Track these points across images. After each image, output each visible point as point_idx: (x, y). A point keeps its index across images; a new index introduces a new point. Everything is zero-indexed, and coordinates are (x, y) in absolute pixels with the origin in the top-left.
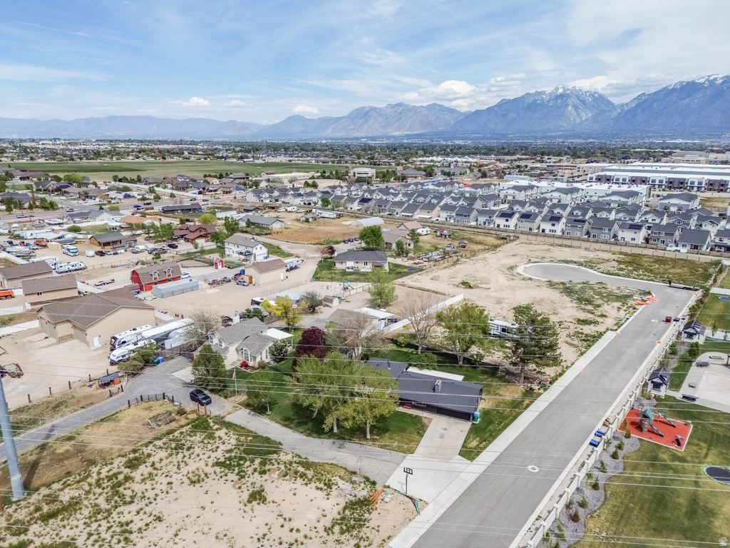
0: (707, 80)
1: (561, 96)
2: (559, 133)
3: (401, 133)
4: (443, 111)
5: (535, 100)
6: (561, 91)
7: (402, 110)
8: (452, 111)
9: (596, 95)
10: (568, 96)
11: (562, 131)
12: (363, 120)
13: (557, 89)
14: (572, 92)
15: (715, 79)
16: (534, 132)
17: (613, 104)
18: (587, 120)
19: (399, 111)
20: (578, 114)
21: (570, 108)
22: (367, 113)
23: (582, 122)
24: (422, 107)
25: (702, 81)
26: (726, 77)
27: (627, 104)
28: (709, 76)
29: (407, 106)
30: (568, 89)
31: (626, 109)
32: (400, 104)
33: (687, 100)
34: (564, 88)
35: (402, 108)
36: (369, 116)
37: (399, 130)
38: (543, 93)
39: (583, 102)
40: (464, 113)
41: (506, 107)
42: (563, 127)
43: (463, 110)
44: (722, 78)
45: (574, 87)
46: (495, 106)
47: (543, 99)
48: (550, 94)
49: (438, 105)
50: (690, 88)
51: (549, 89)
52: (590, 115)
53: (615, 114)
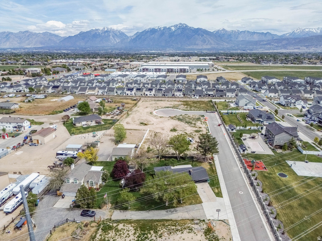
0: (158, 28)
1: (107, 31)
2: (109, 48)
3: (30, 46)
4: (52, 36)
5: (96, 33)
6: (106, 29)
7: (28, 35)
8: (56, 36)
9: (120, 32)
10: (109, 32)
11: (110, 47)
12: (6, 39)
13: (104, 28)
14: (111, 30)
15: (161, 28)
16: (98, 47)
17: (127, 36)
18: (119, 42)
19: (27, 35)
20: (115, 40)
21: (111, 37)
22: (7, 35)
23: (117, 43)
24: (40, 33)
25: (157, 28)
26: (164, 27)
27: (132, 36)
28: (159, 27)
29: (31, 33)
30: (109, 29)
31: (132, 38)
32: (27, 32)
33: (153, 36)
34: (107, 28)
35: (28, 34)
36: (9, 37)
37: (29, 45)
38: (99, 29)
39: (116, 34)
40: (63, 37)
41: (83, 36)
42: (110, 45)
43: (62, 36)
44: (163, 28)
45: (111, 28)
46: (78, 34)
47: (99, 33)
48: (102, 30)
49: (49, 33)
50: (153, 31)
51: (101, 28)
52: (120, 40)
53: (129, 40)
